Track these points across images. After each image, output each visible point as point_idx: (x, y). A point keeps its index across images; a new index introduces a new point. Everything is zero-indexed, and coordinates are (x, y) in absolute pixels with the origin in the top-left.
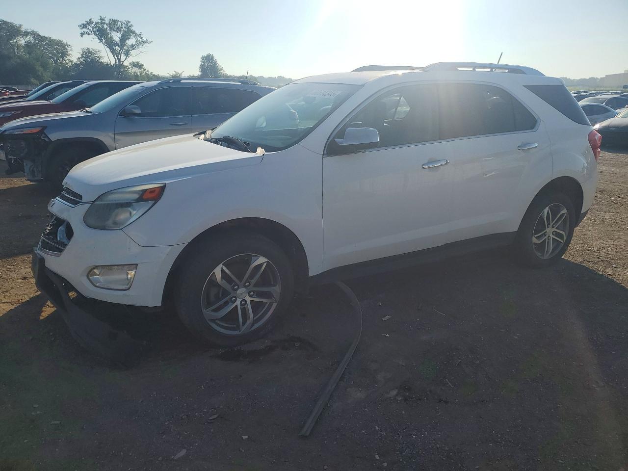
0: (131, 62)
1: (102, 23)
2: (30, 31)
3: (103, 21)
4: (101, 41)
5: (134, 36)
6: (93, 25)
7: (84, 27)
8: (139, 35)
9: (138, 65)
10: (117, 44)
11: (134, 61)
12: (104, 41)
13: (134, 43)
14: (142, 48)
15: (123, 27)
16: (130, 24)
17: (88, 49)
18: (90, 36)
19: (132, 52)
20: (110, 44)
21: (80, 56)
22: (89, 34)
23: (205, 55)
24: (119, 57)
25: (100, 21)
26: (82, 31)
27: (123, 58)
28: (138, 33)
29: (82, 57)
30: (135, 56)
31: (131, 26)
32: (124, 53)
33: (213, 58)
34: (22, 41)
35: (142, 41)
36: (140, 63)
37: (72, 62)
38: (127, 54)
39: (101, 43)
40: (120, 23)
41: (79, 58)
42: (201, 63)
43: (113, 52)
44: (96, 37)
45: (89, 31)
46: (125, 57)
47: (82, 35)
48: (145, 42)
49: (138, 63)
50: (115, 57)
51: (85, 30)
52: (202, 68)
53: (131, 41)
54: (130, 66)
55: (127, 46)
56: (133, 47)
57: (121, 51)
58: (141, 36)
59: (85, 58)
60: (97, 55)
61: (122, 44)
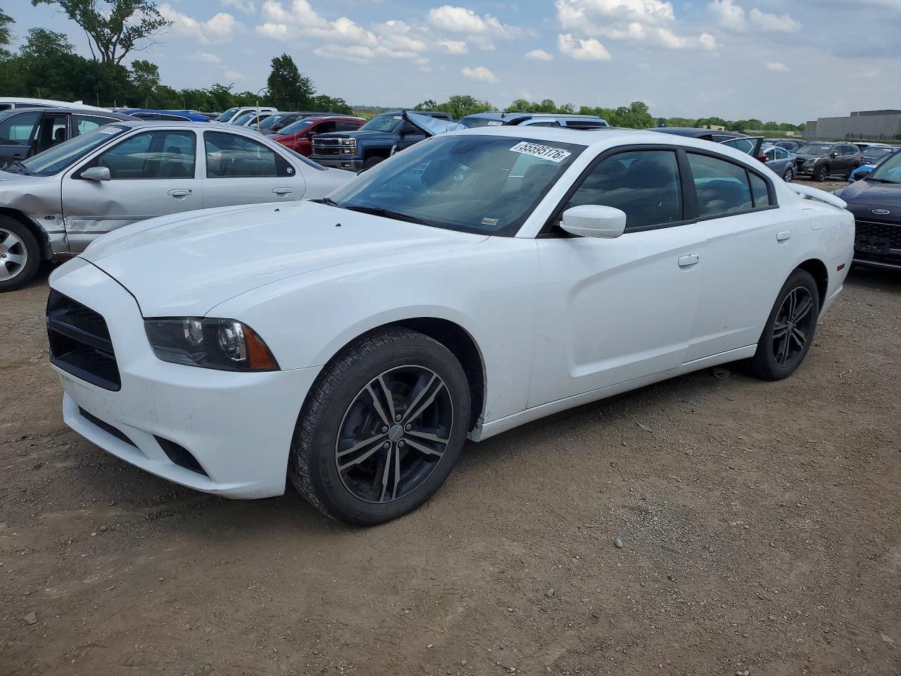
0: (135, 60)
4: (73, 16)
5: (142, 9)
8: (151, 9)
9: (146, 68)
10: (105, 24)
11: (140, 60)
12: (78, 17)
13: (140, 25)
14: (154, 35)
17: (42, 31)
18: (52, 5)
19: (137, 42)
20: (91, 22)
21: (27, 44)
23: (279, 55)
24: (111, 47)
27: (118, 51)
29: (31, 45)
30: (141, 51)
32: (121, 44)
33: (291, 63)
35: (156, 21)
36: (150, 63)
37: (7, 53)
38: (127, 44)
39: (73, 21)
41: (24, 47)
42: (272, 69)
43: (98, 38)
44: (64, 9)
46: (124, 50)
48: (160, 23)
49: (146, 63)
50: (102, 49)
52: (272, 81)
53: (134, 20)
54: (133, 70)
55: (125, 30)
56: (138, 32)
57: (116, 37)
58: (158, 10)
59: (37, 46)
60: (62, 43)
61: (116, 25)
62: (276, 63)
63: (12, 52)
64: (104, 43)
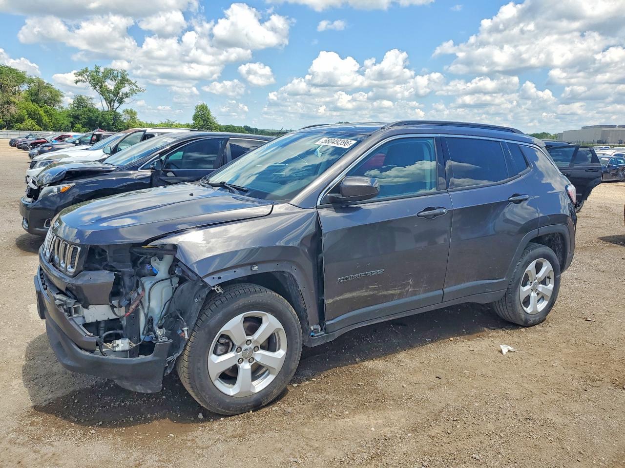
0: (125, 109)
1: (96, 72)
2: (35, 77)
3: (98, 70)
4: (95, 88)
5: (129, 84)
6: (88, 73)
7: (79, 75)
8: (134, 84)
9: (131, 113)
10: (111, 92)
11: (128, 109)
12: (98, 89)
13: (128, 91)
14: (134, 96)
15: (119, 75)
16: (126, 73)
17: (81, 96)
18: (84, 83)
19: (126, 100)
20: (104, 92)
21: (72, 103)
22: (84, 82)
23: (200, 104)
24: (112, 104)
25: (94, 70)
26: (77, 78)
27: (116, 104)
28: (133, 82)
29: (74, 103)
30: (128, 104)
31: (128, 74)
32: (117, 101)
33: (206, 107)
34: (24, 88)
35: (136, 90)
36: (133, 110)
37: (62, 108)
38: (121, 102)
39: (95, 90)
40: (116, 72)
41: (71, 104)
42: (195, 112)
43: (107, 99)
44: (91, 85)
45: (84, 79)
47: (77, 82)
48: (138, 91)
49: (131, 110)
50: (109, 104)
51: (80, 78)
52: (195, 118)
53: (125, 89)
54: (123, 114)
55: (121, 93)
56: (127, 95)
57: (115, 99)
58: (136, 84)
59: (77, 104)
60: (90, 102)
61: (116, 92)
62: (197, 108)
63: (65, 107)
64: (110, 102)
